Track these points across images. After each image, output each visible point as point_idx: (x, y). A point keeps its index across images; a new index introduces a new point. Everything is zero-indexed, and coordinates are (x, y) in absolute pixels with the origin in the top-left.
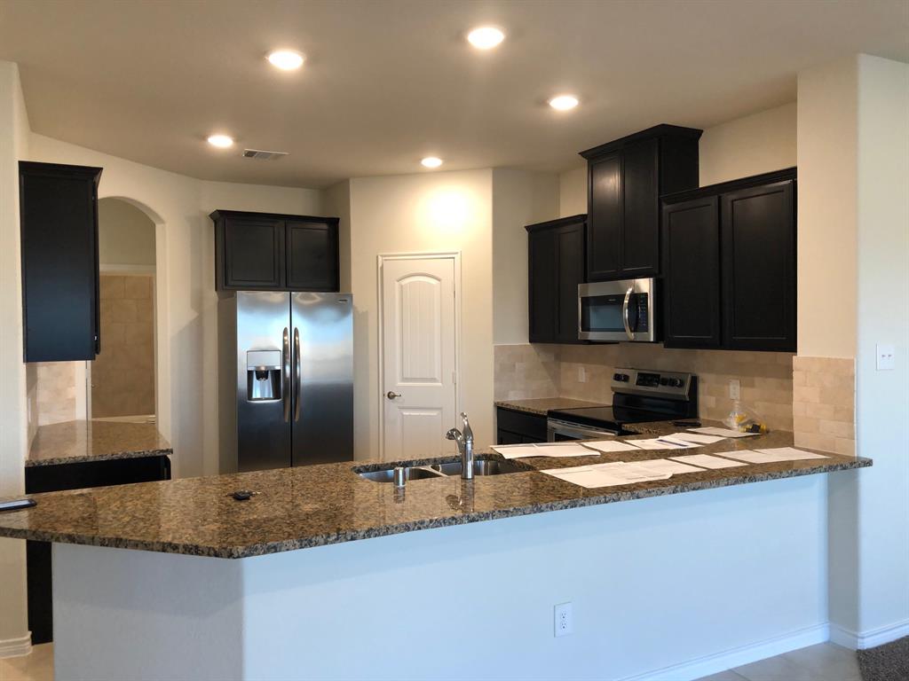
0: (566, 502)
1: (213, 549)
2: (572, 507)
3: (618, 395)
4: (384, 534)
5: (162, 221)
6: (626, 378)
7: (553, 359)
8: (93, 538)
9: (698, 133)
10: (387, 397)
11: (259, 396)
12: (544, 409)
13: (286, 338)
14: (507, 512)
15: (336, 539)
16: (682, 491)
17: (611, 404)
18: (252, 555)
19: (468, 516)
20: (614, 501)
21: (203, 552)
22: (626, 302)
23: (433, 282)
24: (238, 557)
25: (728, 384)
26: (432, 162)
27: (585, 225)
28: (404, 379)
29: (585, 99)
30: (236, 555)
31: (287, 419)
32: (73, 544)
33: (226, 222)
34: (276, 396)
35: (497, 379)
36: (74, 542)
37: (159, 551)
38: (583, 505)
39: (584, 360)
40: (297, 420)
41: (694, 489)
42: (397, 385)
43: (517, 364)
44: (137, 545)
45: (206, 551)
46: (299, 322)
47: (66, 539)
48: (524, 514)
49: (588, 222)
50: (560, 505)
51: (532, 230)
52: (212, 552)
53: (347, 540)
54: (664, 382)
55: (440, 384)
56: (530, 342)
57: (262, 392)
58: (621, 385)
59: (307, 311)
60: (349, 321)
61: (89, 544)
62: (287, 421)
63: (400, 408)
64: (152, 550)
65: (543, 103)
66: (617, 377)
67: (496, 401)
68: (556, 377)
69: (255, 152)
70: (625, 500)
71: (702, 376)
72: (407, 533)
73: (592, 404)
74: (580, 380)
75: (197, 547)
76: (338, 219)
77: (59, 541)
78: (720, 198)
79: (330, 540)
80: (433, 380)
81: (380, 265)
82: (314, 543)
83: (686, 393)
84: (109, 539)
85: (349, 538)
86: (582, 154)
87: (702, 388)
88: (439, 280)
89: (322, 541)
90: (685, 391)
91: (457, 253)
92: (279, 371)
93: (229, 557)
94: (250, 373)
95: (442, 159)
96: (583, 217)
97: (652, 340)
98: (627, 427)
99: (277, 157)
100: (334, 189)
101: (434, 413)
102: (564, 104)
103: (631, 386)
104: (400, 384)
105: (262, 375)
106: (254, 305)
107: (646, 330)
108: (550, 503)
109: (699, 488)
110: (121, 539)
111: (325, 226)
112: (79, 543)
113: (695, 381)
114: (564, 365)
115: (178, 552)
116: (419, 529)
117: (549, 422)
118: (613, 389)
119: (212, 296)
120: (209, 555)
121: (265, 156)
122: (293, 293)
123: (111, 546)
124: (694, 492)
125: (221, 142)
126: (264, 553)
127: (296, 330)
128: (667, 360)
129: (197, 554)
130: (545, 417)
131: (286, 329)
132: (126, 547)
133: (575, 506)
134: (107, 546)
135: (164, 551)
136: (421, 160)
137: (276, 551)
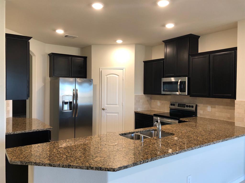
0: (199, 146)
1: (107, 168)
2: (200, 148)
3: (171, 109)
4: (155, 160)
5: (35, 56)
6: (174, 105)
7: (150, 99)
8: (59, 165)
9: (199, 37)
10: (102, 110)
11: (66, 109)
12: (152, 114)
13: (74, 92)
14: (185, 150)
15: (143, 163)
16: (224, 141)
17: (169, 112)
18: (120, 170)
19: (176, 153)
20: (209, 145)
21: (103, 170)
22: (179, 84)
23: (117, 76)
24: (116, 171)
25: (207, 107)
26: (119, 41)
27: (164, 61)
28: (107, 104)
29: (176, 24)
30: (116, 170)
31: (74, 116)
32: (51, 167)
33: (53, 57)
34: (71, 109)
35: (135, 104)
36: (52, 166)
37: (86, 169)
38: (202, 147)
39: (159, 99)
40: (76, 116)
41: (226, 140)
42: (105, 106)
43: (140, 100)
44: (77, 167)
45: (104, 170)
46: (78, 87)
47: (48, 165)
48: (189, 150)
49: (165, 60)
50: (197, 147)
51: (145, 62)
52: (107, 169)
53: (146, 163)
54: (187, 106)
55: (118, 106)
56: (144, 94)
57: (66, 108)
58: (173, 107)
59: (80, 84)
60: (92, 86)
61: (58, 167)
62: (74, 117)
63: (106, 113)
64: (83, 169)
65: (164, 26)
66: (171, 105)
67: (135, 111)
68: (150, 104)
69: (68, 36)
70: (212, 144)
71: (198, 104)
72: (161, 159)
73: (163, 112)
74: (158, 105)
75: (101, 168)
76: (87, 57)
77: (46, 166)
78: (209, 55)
79: (141, 163)
80: (116, 105)
81: (101, 71)
82: (137, 164)
83: (194, 110)
84: (66, 165)
85: (146, 162)
86: (163, 41)
87: (198, 108)
88: (119, 76)
89: (139, 163)
90: (194, 109)
91: (124, 68)
92: (72, 102)
93: (113, 171)
94: (63, 102)
95: (122, 40)
96: (163, 59)
97: (187, 95)
98: (181, 119)
99: (74, 37)
100: (87, 48)
101: (116, 114)
102: (170, 26)
103: (176, 107)
104: (106, 106)
105: (66, 103)
106: (64, 82)
107: (185, 91)
109: (227, 140)
110: (70, 165)
111: (83, 59)
112: (54, 166)
113: (196, 106)
114: (153, 101)
115: (93, 170)
116: (164, 157)
117: (154, 117)
118: (170, 108)
119: (48, 79)
120: (105, 170)
121: (70, 37)
122: (76, 78)
123: (66, 168)
124: (226, 141)
125: (60, 32)
126: (124, 169)
127: (77, 89)
128: (188, 100)
129: (101, 170)
130: (153, 116)
131: (74, 89)
132: (72, 168)
134: (65, 167)
135: (87, 169)
136: (116, 40)
137: (127, 168)
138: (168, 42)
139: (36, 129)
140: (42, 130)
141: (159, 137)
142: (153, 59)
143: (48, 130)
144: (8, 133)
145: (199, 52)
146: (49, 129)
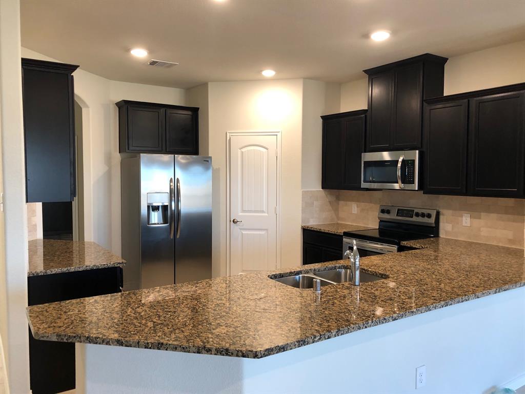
0: (442, 303)
1: (241, 351)
3: (382, 221)
4: (347, 333)
5: (87, 106)
6: (388, 212)
7: (335, 199)
8: (138, 343)
9: (445, 60)
10: (232, 222)
11: (156, 222)
12: (341, 231)
13: (171, 184)
14: (412, 312)
15: (320, 339)
16: (499, 292)
17: (378, 228)
18: (270, 354)
19: (392, 317)
20: (466, 300)
21: (232, 354)
22: (399, 165)
23: (264, 150)
24: (261, 357)
25: (462, 216)
26: (268, 73)
27: (366, 116)
28: (243, 211)
29: (394, 32)
30: (259, 356)
31: (172, 237)
32: (121, 347)
33: (126, 109)
34: (165, 221)
35: (303, 211)
36: (122, 345)
37: (195, 353)
38: (451, 304)
39: (358, 201)
40: (178, 237)
41: (505, 290)
42: (238, 214)
43: (314, 202)
44: (176, 348)
45: (235, 353)
46: (180, 174)
47: (116, 343)
48: (421, 313)
49: (368, 114)
50: (440, 306)
51: (325, 119)
52: (240, 354)
53: (326, 339)
54: (417, 215)
55: (266, 214)
56: (322, 188)
57: (156, 218)
58: (386, 216)
59: (185, 167)
60: (210, 173)
61: (135, 347)
62: (172, 238)
63: (241, 229)
64: (189, 352)
65: (366, 36)
66: (383, 211)
67: (303, 225)
68: (336, 210)
69: (157, 62)
71: (441, 210)
72: (359, 331)
73: (365, 227)
74: (353, 212)
75: (227, 350)
76: (199, 108)
77: (110, 345)
78: (469, 101)
79: (316, 339)
80: (263, 212)
81: (228, 139)
82: (306, 343)
83: (433, 222)
84: (152, 344)
85: (327, 337)
86: (366, 71)
87: (441, 217)
88: (267, 149)
89: (311, 341)
90: (432, 220)
91: (279, 132)
92: (168, 206)
93: (254, 358)
94: (148, 207)
95: (275, 71)
96: (364, 111)
97: (417, 189)
98: (404, 243)
99: (171, 65)
100: (198, 88)
101: (263, 233)
102: (380, 37)
103: (393, 216)
104: (241, 214)
105: (156, 208)
106: (151, 163)
107: (413, 182)
108: (434, 305)
109: (507, 289)
110: (162, 344)
111: (190, 113)
112: (126, 346)
113: (438, 214)
114: (341, 203)
115: (211, 354)
116: (366, 327)
117: (344, 239)
118: (379, 218)
119: (117, 157)
120: (237, 356)
121: (162, 64)
122: (176, 155)
123: (154, 349)
124: (505, 292)
125: (140, 53)
126: (277, 353)
127: (178, 179)
128: (418, 201)
129: (227, 355)
130: (342, 236)
131: (171, 179)
132: (167, 350)
133: (447, 305)
134: (150, 348)
135: (199, 352)
136: (261, 71)
137: (284, 351)
138: (375, 74)
139: (92, 265)
140: (103, 267)
141: (355, 282)
142: (342, 111)
143: (116, 267)
144: (34, 272)
145: (444, 95)
146: (118, 265)
